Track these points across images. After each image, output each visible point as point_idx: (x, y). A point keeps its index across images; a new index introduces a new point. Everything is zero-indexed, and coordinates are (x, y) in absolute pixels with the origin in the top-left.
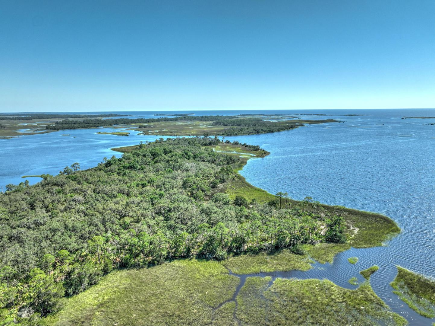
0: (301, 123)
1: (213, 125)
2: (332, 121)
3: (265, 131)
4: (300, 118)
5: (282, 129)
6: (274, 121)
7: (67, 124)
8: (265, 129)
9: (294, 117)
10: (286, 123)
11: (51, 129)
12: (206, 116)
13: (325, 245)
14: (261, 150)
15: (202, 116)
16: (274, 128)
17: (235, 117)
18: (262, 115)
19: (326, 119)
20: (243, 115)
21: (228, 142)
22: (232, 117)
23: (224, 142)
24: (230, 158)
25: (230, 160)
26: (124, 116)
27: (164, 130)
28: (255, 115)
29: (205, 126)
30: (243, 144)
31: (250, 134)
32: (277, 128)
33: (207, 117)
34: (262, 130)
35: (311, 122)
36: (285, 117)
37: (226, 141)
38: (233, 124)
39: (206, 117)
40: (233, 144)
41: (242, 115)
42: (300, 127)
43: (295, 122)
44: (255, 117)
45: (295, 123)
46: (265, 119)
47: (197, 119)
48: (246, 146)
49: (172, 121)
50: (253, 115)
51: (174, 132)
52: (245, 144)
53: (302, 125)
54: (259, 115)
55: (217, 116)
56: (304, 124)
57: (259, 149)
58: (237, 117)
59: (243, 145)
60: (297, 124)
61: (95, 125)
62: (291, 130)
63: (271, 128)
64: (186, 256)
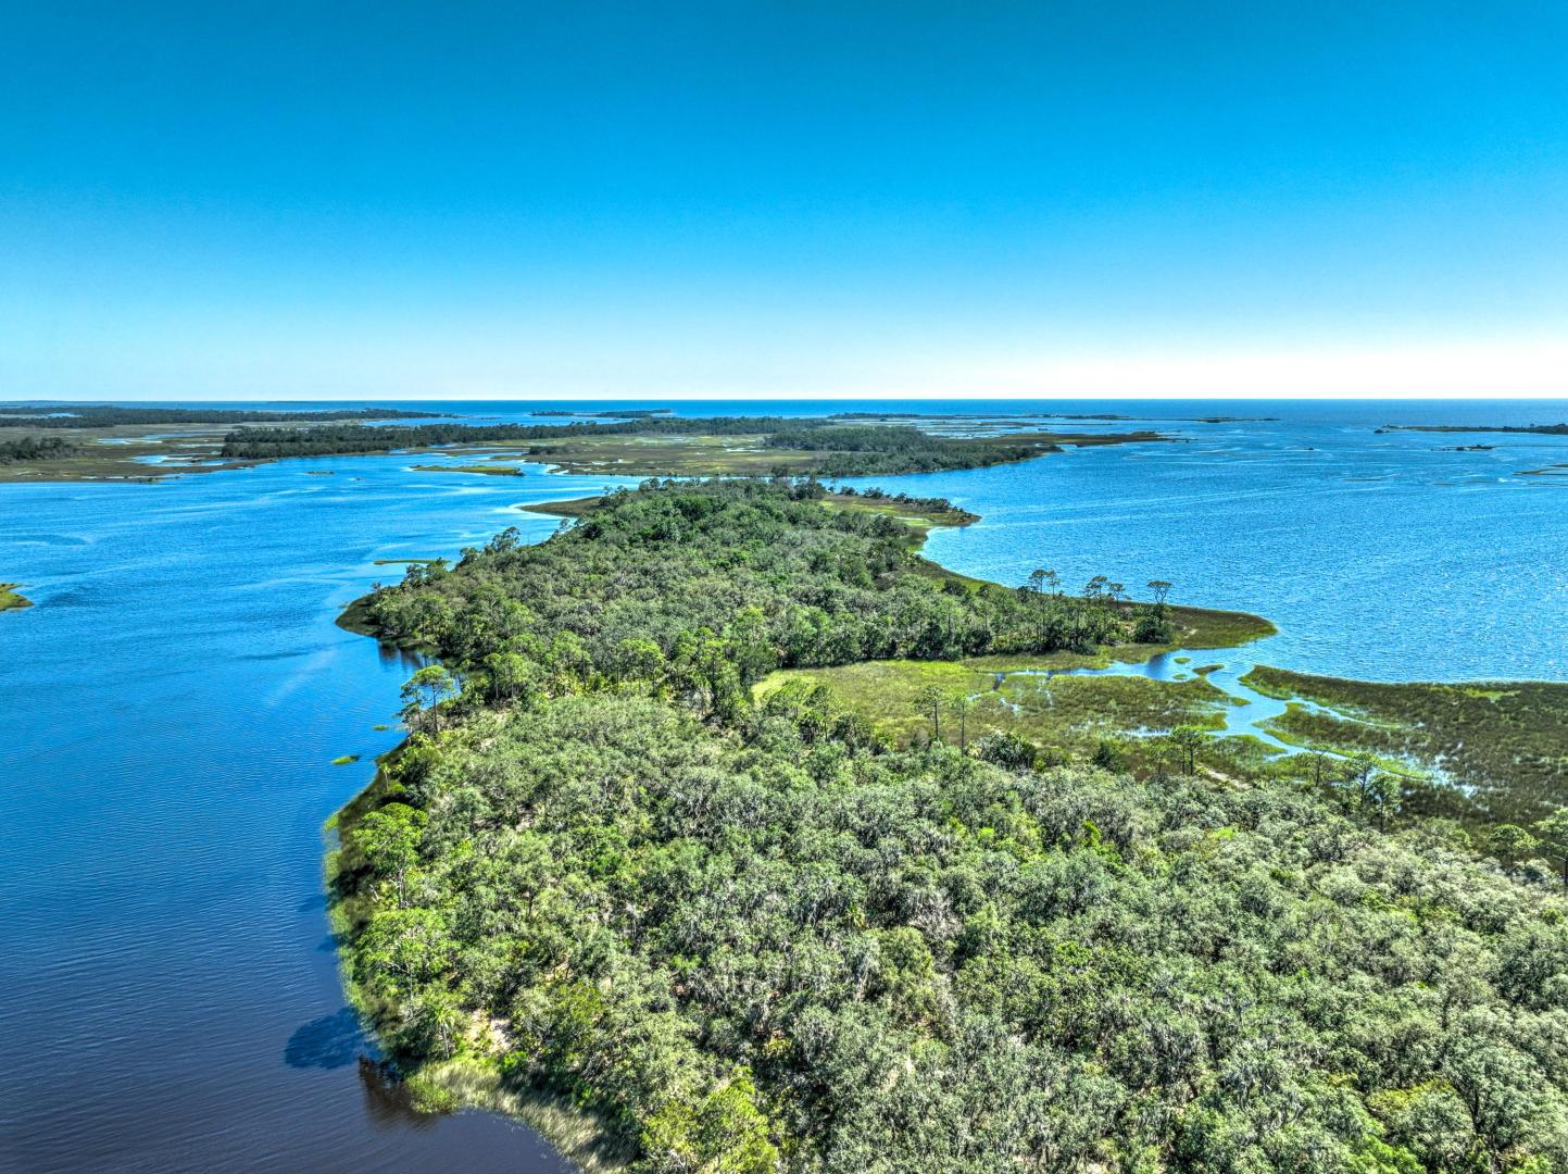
0: (1050, 444)
1: (765, 446)
2: (1149, 437)
3: (944, 465)
4: (1043, 427)
5: (996, 460)
6: (961, 436)
7: (267, 441)
8: (945, 458)
9: (1024, 425)
10: (1002, 441)
11: (241, 455)
12: (725, 419)
13: (1132, 645)
14: (955, 509)
15: (715, 420)
16: (971, 456)
17: (823, 423)
18: (911, 416)
19: (1129, 431)
20: (847, 416)
21: (850, 492)
22: (813, 424)
23: (837, 491)
24: (885, 523)
25: (885, 529)
26: (426, 416)
27: (620, 461)
28: (887, 416)
29: (742, 450)
30: (894, 496)
31: (901, 471)
32: (981, 455)
33: (732, 421)
34: (935, 460)
35: (1082, 441)
36: (993, 424)
37: (843, 489)
38: (833, 444)
39: (727, 422)
40: (865, 496)
41: (843, 417)
42: (1048, 454)
43: (1030, 440)
44: (891, 423)
45: (1031, 442)
46: (929, 429)
47: (700, 428)
48: (909, 501)
49: (616, 432)
50: (884, 418)
51: (660, 465)
52: (902, 497)
53: (1054, 449)
54: (903, 416)
55: (763, 420)
56: (1063, 447)
57: (947, 508)
58: (832, 424)
59: (895, 500)
60: (1037, 445)
61: (376, 443)
62: (1023, 462)
63: (963, 455)
64: (890, 653)
